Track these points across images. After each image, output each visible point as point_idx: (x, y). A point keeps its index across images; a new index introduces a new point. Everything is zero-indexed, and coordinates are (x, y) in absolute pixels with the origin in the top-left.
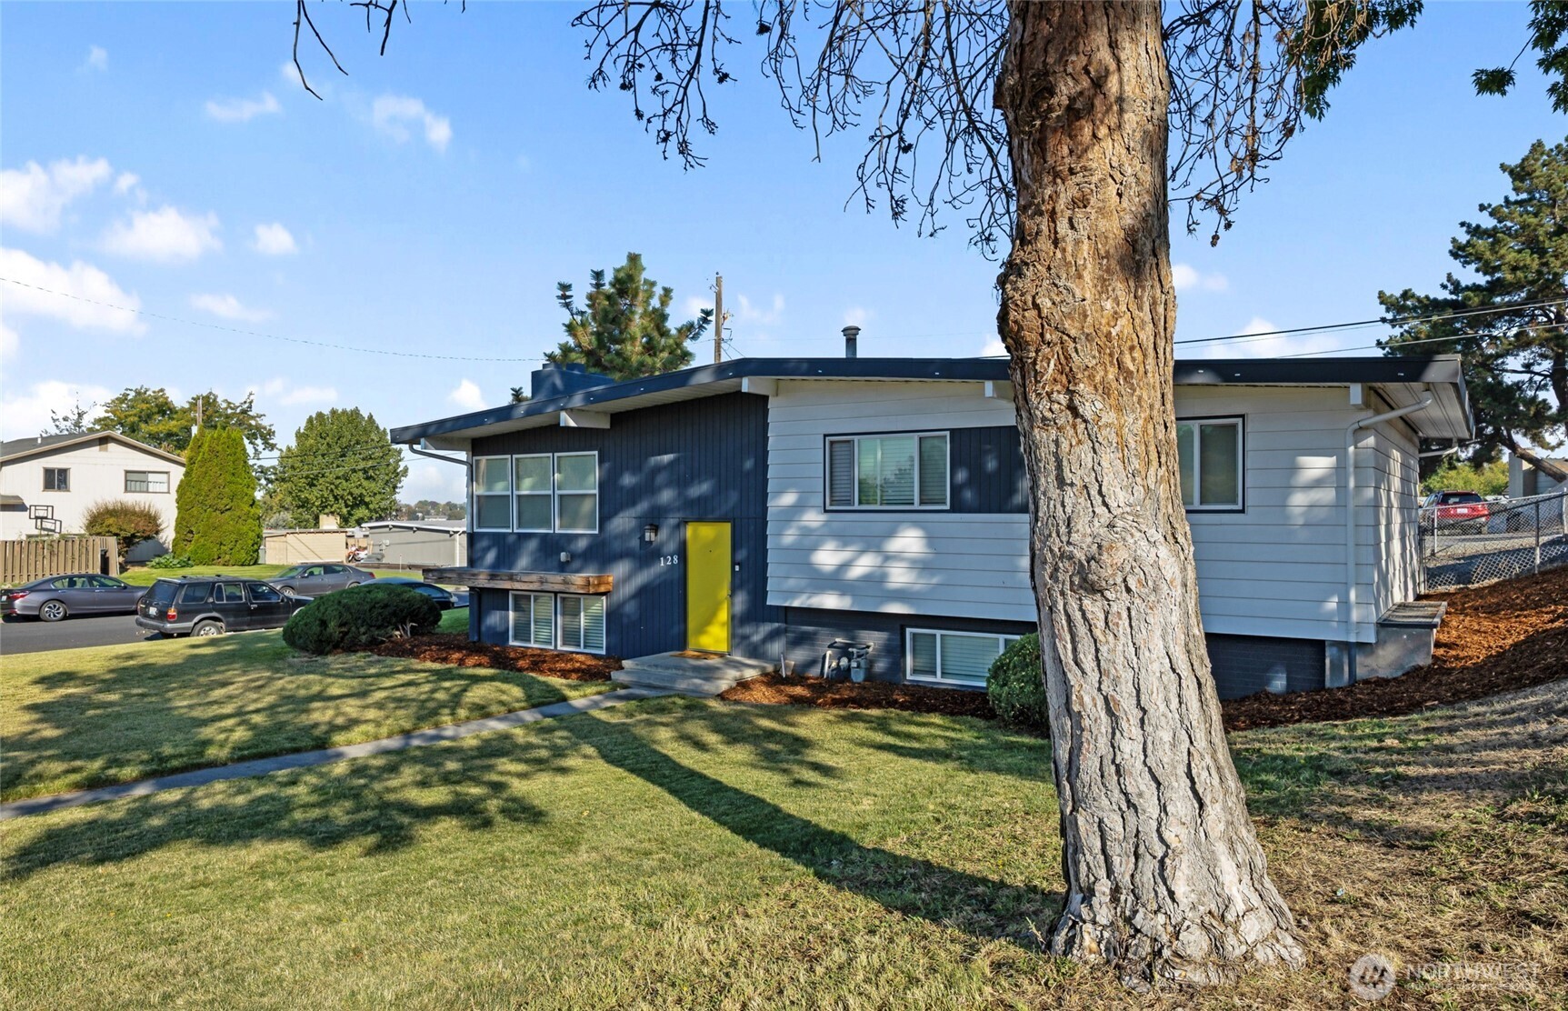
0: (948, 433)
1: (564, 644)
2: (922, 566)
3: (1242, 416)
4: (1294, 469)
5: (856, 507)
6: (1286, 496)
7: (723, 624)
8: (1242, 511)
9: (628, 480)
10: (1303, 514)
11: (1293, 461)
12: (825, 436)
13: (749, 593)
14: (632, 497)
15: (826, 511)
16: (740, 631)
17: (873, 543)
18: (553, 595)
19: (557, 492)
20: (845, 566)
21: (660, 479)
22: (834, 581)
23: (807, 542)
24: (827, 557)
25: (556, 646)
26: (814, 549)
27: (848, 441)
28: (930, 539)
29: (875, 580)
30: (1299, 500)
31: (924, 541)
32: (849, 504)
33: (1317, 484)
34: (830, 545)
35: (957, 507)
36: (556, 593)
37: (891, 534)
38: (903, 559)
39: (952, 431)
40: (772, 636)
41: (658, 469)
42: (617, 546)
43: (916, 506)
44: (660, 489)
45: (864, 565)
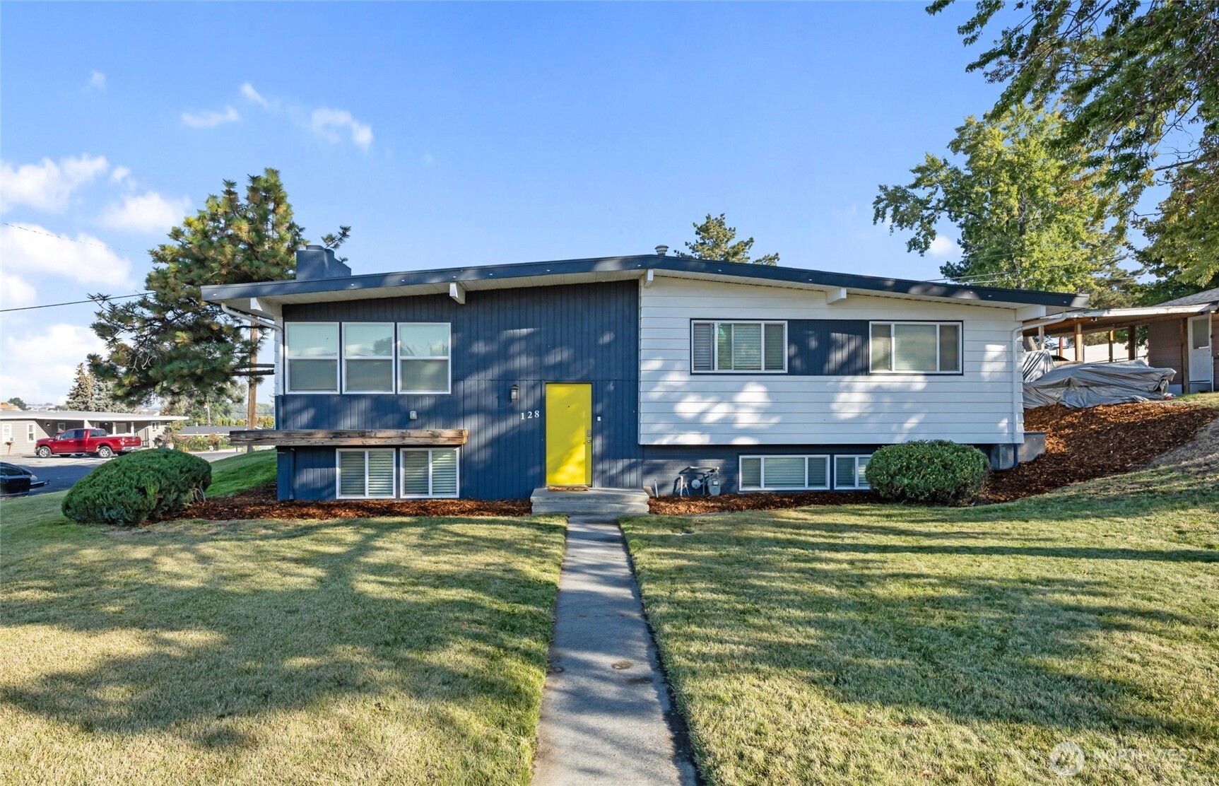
0: (786, 322)
1: (406, 492)
2: (765, 412)
3: (962, 321)
4: (984, 351)
5: (716, 371)
6: (980, 366)
7: (580, 463)
8: (962, 374)
9: (480, 348)
10: (990, 376)
11: (984, 347)
12: (691, 319)
13: (609, 437)
14: (483, 363)
15: (692, 374)
16: (600, 467)
17: (726, 396)
18: (394, 450)
19: (400, 357)
20: (703, 413)
21: (516, 348)
22: (695, 424)
23: (674, 396)
24: (688, 407)
25: (398, 495)
26: (678, 401)
27: (709, 324)
28: (770, 393)
29: (727, 422)
30: (987, 368)
31: (766, 394)
32: (710, 369)
33: (995, 360)
34: (692, 398)
35: (792, 372)
36: (398, 447)
37: (739, 390)
38: (748, 407)
39: (789, 321)
40: (629, 469)
41: (512, 340)
42: (469, 404)
43: (763, 371)
44: (513, 357)
45: (718, 412)
